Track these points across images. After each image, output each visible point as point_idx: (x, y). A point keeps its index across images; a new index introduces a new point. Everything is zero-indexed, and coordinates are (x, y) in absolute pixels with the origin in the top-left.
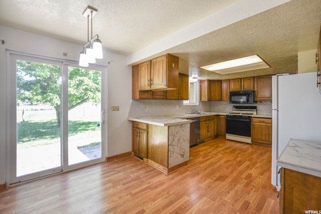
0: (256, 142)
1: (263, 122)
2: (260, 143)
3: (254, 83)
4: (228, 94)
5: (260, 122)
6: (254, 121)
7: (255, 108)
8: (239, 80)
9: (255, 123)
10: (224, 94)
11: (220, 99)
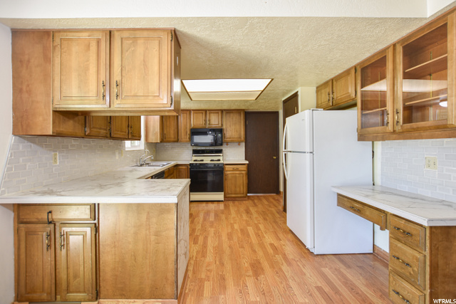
0: (229, 197)
1: (237, 170)
2: (234, 197)
3: (222, 118)
4: (188, 132)
5: (234, 170)
6: (226, 169)
7: (220, 151)
8: (204, 112)
9: (228, 172)
10: (183, 131)
11: (176, 139)
